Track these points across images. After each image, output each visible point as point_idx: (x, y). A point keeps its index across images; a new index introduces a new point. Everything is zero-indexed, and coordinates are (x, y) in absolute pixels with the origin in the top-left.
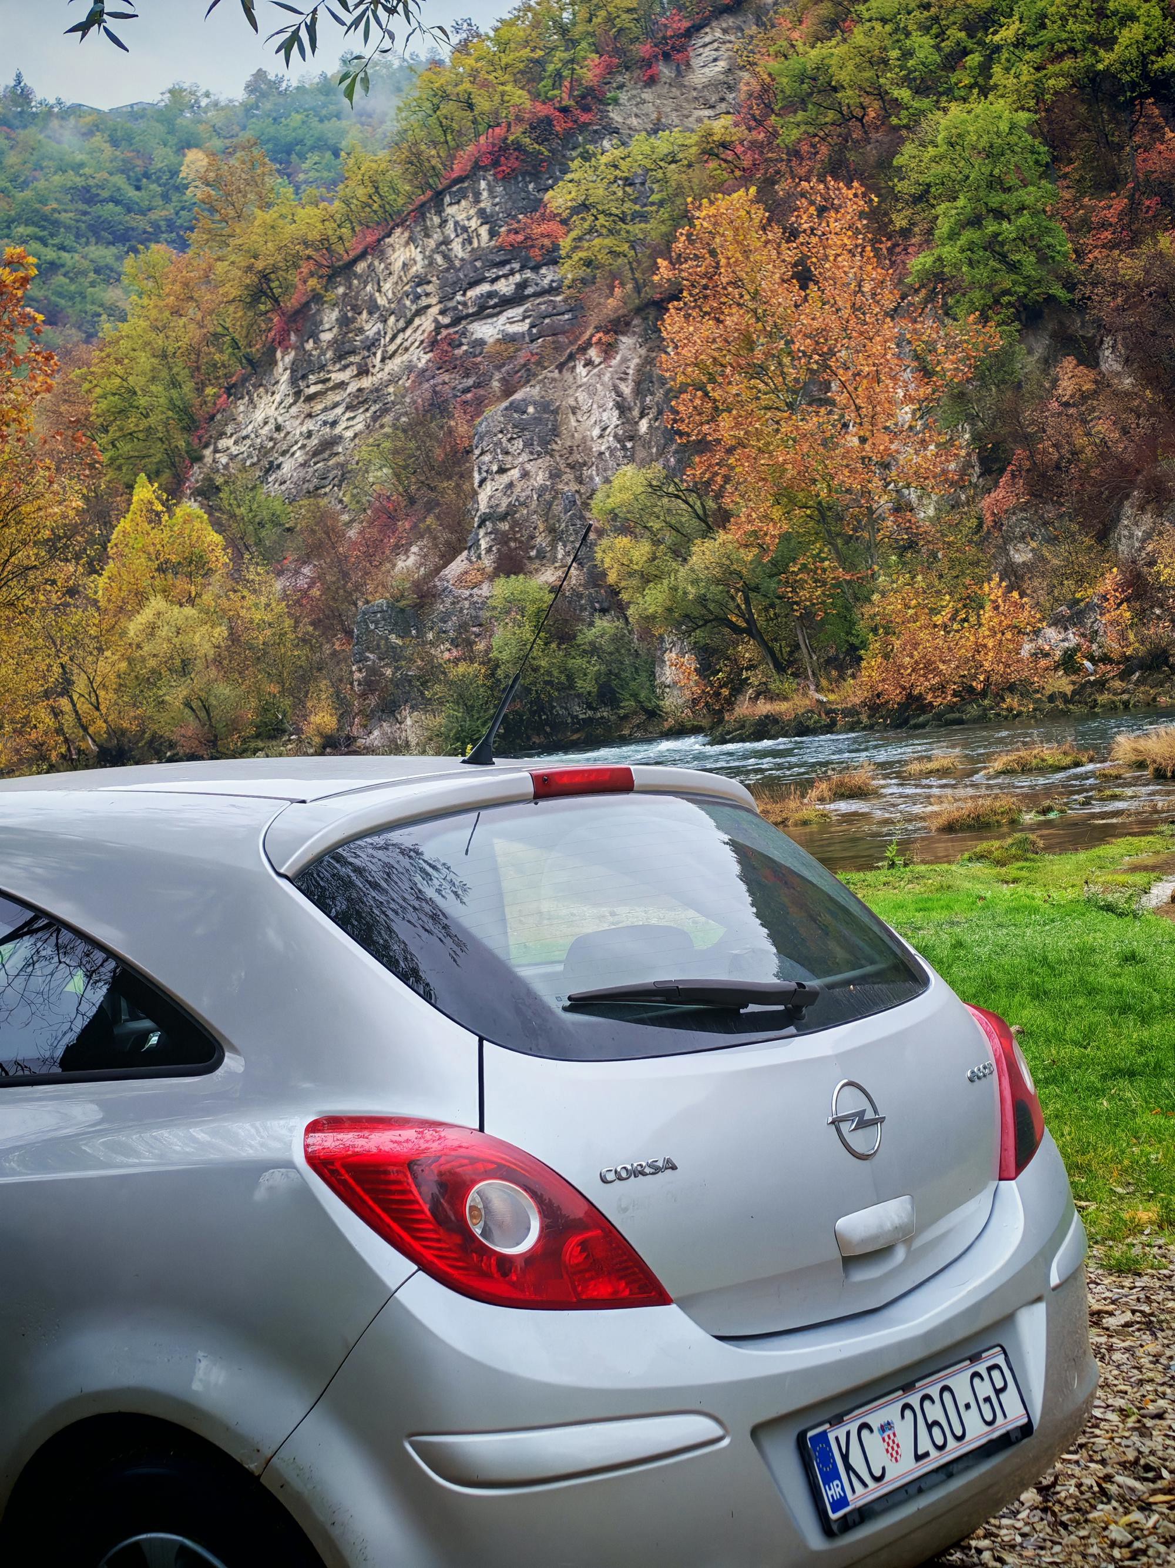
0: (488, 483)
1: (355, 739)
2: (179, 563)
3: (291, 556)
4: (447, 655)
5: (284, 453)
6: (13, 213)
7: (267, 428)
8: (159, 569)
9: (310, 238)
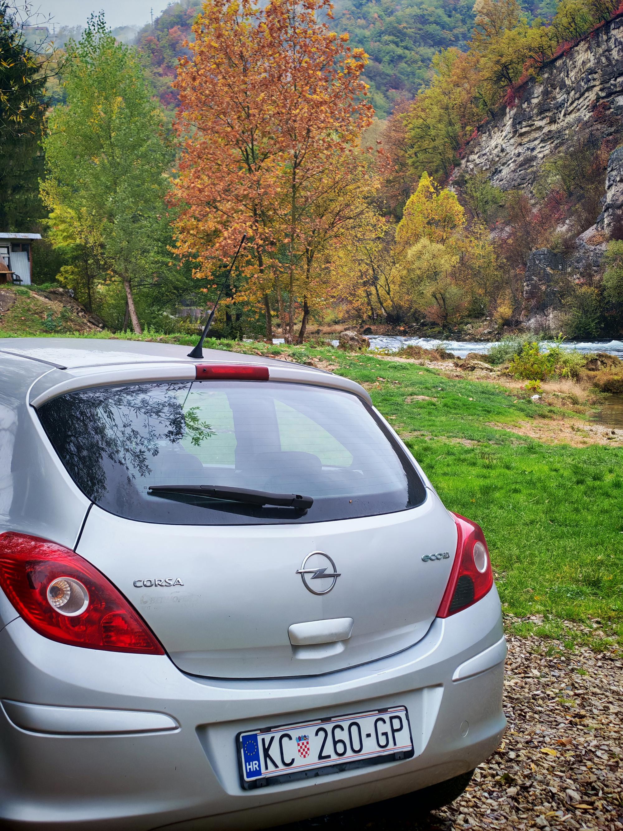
0: (613, 187)
1: (521, 322)
2: (439, 221)
3: (501, 220)
4: (577, 281)
5: (504, 164)
6: (383, 29)
7: (496, 150)
8: (429, 223)
9: (533, 46)
